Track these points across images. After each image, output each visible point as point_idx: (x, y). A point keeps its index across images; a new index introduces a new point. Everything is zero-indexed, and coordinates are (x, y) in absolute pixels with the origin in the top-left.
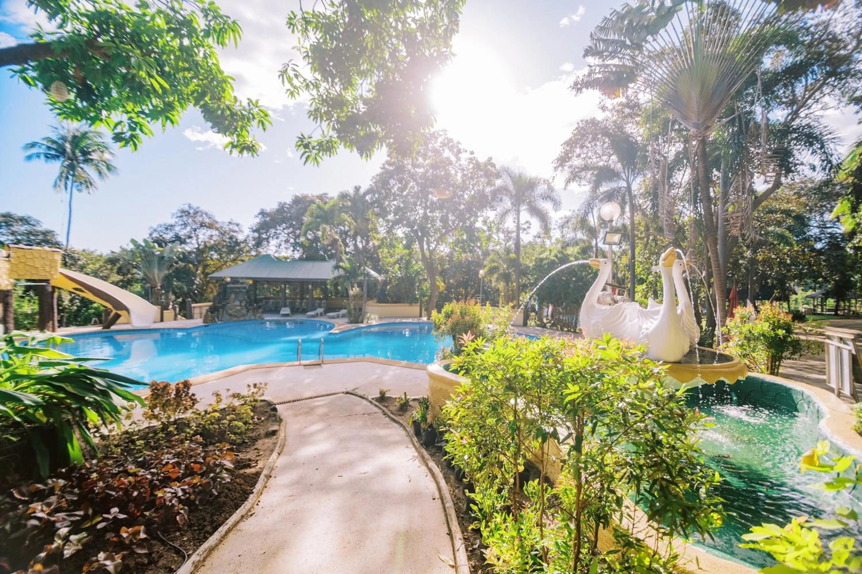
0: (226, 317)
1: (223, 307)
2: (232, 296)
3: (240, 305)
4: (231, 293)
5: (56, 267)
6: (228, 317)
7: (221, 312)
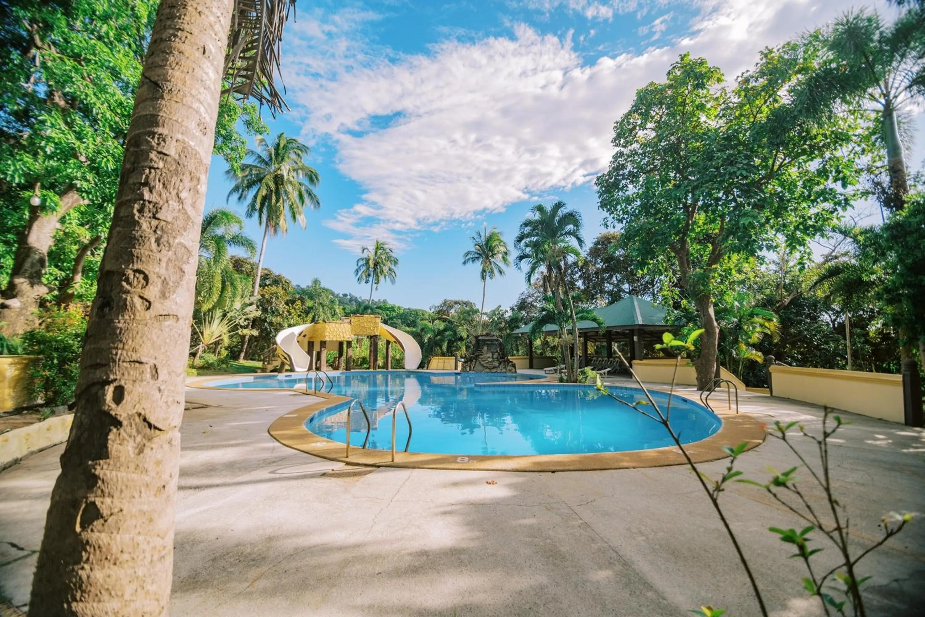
0: (478, 367)
1: (477, 357)
2: (485, 348)
3: (492, 357)
4: (484, 345)
5: (377, 327)
6: (481, 368)
7: (473, 363)
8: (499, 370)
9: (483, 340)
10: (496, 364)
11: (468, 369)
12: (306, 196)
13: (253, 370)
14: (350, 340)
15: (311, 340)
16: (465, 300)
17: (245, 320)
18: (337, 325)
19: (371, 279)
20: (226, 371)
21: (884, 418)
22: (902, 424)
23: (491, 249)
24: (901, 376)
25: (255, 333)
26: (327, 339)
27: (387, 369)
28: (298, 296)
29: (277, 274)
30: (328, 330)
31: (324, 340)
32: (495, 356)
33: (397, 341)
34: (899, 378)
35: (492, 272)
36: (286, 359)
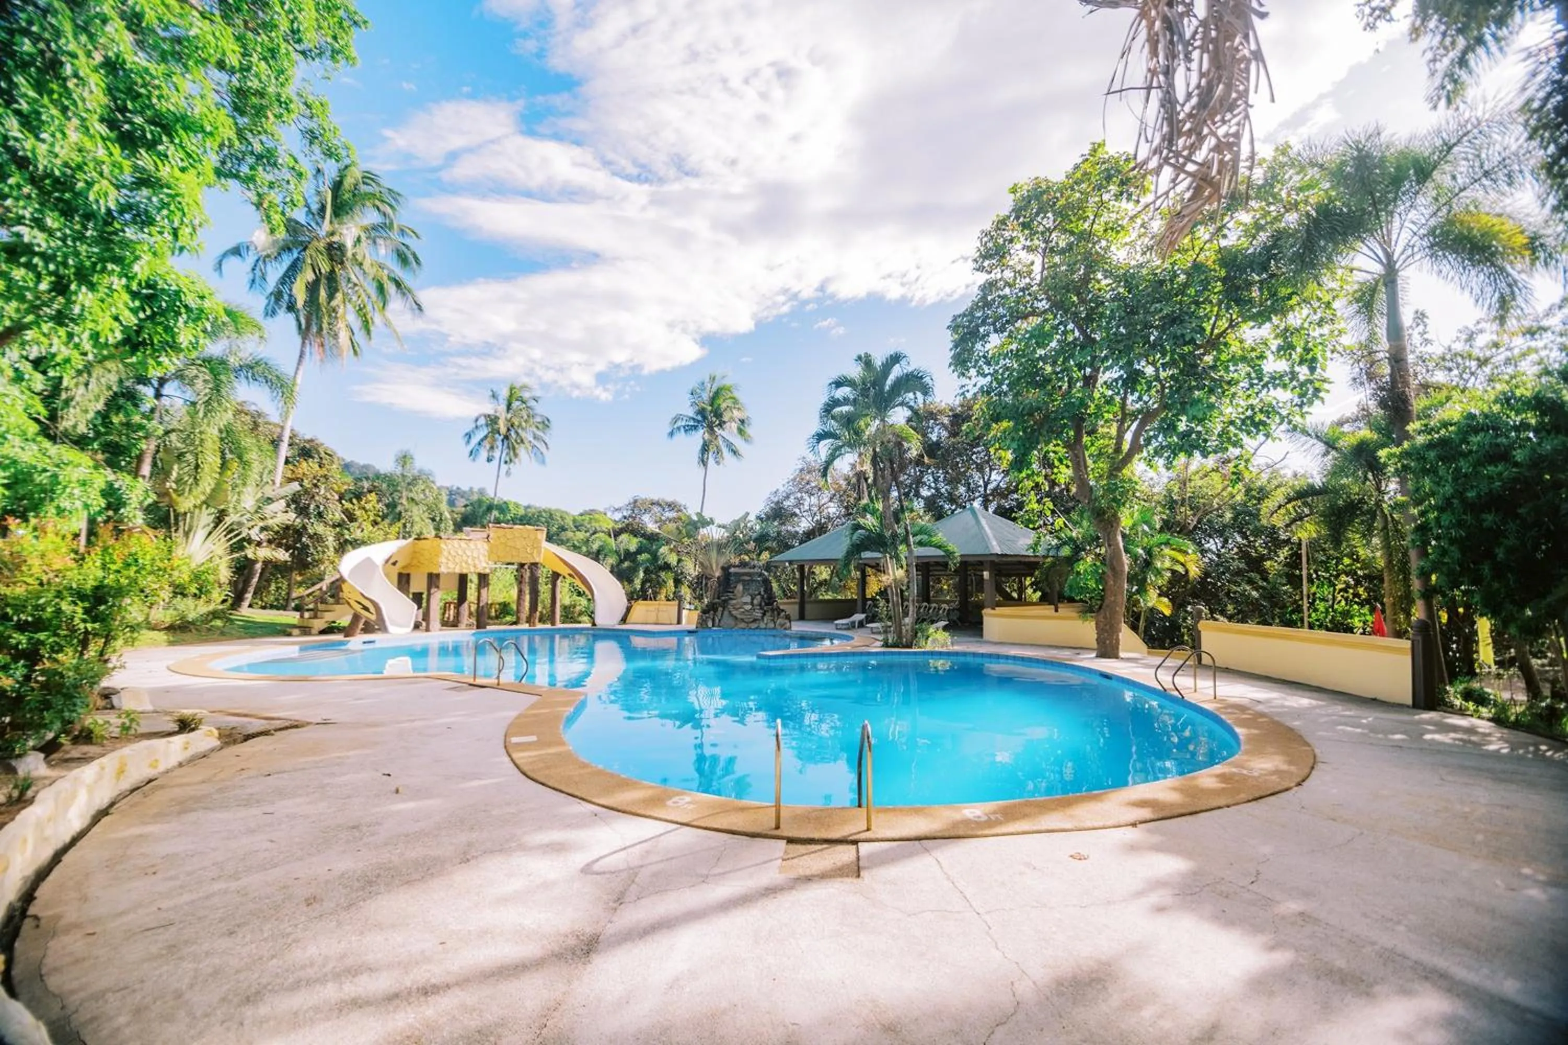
0: (727, 620)
1: (725, 604)
2: (740, 587)
3: (752, 603)
4: (738, 582)
5: (539, 548)
6: (731, 622)
7: (719, 613)
8: (762, 625)
9: (736, 574)
10: (758, 614)
11: (710, 624)
12: (391, 288)
13: (283, 631)
14: (487, 571)
15: (405, 572)
16: (669, 499)
17: (263, 529)
18: (463, 544)
19: (497, 454)
20: (223, 634)
21: (1380, 697)
22: (1408, 706)
23: (718, 414)
24: (1409, 642)
25: (282, 555)
26: (443, 570)
27: (553, 624)
28: (366, 485)
29: (308, 437)
30: (445, 553)
31: (435, 572)
32: (755, 602)
33: (576, 574)
34: (1406, 644)
35: (719, 451)
36: (366, 609)
